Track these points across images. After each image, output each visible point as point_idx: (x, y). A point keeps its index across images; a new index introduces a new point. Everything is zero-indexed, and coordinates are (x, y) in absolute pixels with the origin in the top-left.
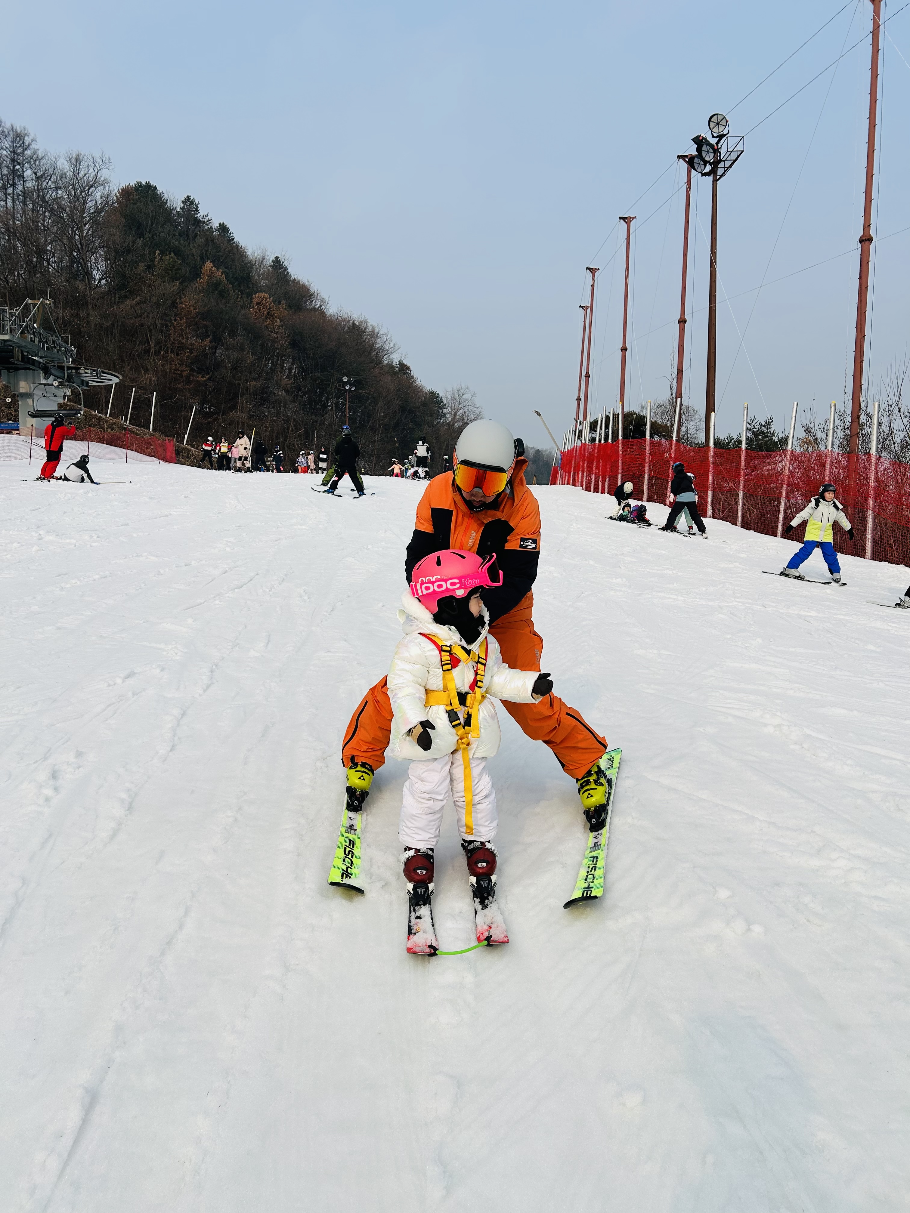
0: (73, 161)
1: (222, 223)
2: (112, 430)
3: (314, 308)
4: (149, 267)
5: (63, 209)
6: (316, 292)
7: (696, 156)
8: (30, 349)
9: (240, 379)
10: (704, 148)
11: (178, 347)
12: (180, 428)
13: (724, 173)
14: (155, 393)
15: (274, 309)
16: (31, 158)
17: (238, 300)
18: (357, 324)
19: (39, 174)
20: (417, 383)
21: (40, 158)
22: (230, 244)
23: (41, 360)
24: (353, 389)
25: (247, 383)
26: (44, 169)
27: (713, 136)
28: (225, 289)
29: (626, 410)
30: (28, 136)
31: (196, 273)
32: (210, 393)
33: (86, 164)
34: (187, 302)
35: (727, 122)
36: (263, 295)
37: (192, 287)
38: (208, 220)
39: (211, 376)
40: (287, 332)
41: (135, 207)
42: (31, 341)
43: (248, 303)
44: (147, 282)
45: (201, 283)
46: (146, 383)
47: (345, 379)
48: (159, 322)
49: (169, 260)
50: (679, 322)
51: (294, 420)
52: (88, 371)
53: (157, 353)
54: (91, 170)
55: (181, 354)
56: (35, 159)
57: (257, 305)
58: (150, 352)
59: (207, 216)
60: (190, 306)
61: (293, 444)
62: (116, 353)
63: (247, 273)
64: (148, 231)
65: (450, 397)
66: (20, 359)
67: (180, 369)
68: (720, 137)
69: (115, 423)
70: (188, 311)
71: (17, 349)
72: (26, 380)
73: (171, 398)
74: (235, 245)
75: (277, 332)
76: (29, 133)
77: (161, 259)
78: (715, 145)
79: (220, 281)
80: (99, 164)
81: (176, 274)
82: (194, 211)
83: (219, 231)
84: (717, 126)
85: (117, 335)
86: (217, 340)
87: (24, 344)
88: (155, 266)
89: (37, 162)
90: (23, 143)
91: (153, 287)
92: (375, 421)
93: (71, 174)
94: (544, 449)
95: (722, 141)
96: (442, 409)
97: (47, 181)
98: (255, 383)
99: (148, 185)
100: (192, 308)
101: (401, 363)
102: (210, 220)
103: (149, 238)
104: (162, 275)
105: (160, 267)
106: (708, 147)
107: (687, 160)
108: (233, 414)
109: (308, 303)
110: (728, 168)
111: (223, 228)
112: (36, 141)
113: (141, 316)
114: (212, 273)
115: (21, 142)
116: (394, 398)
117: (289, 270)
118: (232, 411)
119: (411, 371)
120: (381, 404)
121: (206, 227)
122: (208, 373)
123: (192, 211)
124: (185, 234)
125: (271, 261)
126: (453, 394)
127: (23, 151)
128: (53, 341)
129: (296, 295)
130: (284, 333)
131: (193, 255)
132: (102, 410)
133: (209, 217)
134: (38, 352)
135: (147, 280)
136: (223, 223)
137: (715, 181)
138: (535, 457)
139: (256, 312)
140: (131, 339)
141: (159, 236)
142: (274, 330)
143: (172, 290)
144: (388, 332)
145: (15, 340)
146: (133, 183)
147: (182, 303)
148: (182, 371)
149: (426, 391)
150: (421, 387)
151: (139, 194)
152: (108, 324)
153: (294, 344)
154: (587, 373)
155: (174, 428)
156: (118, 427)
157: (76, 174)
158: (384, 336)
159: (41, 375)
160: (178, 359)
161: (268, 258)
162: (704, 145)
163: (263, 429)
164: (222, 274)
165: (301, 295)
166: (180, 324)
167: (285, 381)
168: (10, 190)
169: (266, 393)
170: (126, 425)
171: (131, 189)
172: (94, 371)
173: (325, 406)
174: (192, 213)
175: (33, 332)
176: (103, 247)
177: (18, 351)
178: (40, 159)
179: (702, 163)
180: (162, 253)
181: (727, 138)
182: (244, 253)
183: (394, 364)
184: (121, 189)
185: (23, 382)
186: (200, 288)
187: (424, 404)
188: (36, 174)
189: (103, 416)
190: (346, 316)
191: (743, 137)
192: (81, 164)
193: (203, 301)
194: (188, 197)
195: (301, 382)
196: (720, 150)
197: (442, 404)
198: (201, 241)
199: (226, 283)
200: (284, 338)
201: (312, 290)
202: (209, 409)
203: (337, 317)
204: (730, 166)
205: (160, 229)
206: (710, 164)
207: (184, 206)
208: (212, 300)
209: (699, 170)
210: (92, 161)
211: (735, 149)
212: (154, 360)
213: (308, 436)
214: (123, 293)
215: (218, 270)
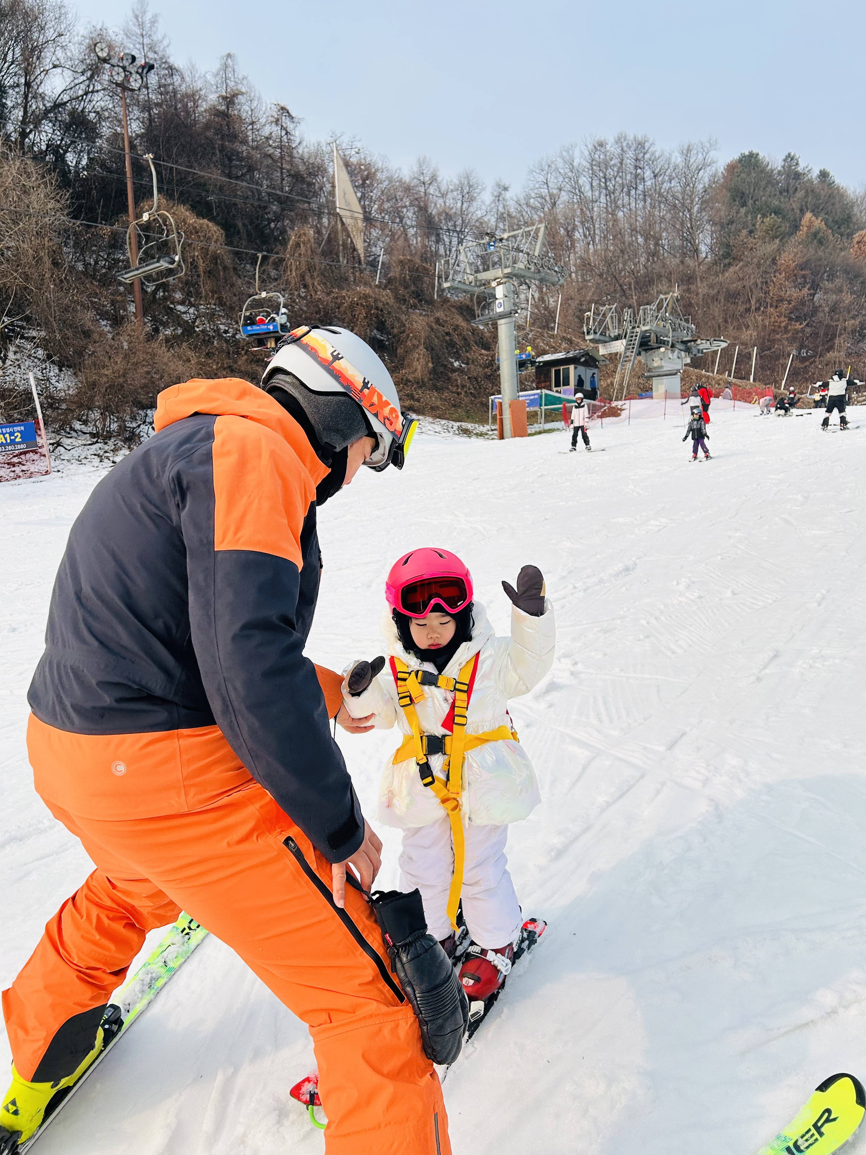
0: (685, 151)
1: (822, 170)
2: (718, 385)
4: (751, 232)
5: (675, 197)
9: (838, 320)
11: (777, 301)
12: (778, 376)
14: (756, 348)
17: (838, 243)
19: (656, 172)
21: (657, 157)
22: (830, 189)
23: (669, 340)
25: (844, 323)
26: (660, 166)
28: (824, 236)
30: (648, 141)
31: (796, 227)
32: (807, 338)
33: (695, 152)
34: (787, 257)
36: (863, 232)
37: (791, 241)
38: (809, 171)
39: (808, 323)
41: (739, 179)
43: (848, 244)
44: (748, 246)
45: (800, 235)
46: (748, 340)
48: (759, 282)
49: (770, 221)
53: (757, 309)
54: (700, 155)
55: (780, 306)
56: (652, 160)
57: (857, 244)
58: (751, 310)
59: (807, 167)
60: (789, 260)
63: (848, 214)
64: (750, 198)
67: (779, 321)
69: (721, 379)
70: (788, 265)
73: (770, 349)
74: (835, 188)
76: (649, 139)
77: (762, 222)
79: (820, 229)
80: (707, 148)
81: (776, 232)
82: (794, 166)
83: (819, 179)
85: (722, 300)
86: (815, 287)
88: (756, 229)
89: (655, 163)
90: (644, 148)
91: (754, 250)
93: (683, 164)
97: (663, 176)
98: (853, 321)
99: (751, 155)
100: (791, 262)
103: (752, 204)
104: (763, 236)
105: (762, 229)
108: (830, 355)
111: (824, 175)
112: (654, 144)
113: (742, 279)
114: (811, 223)
115: (642, 148)
118: (829, 352)
121: (806, 178)
122: (805, 320)
123: (792, 166)
124: (785, 191)
127: (644, 156)
128: (679, 324)
131: (793, 210)
133: (809, 168)
135: (749, 244)
136: (824, 170)
139: (856, 251)
140: (734, 301)
141: (761, 200)
143: (772, 248)
146: (737, 157)
147: (781, 259)
148: (781, 322)
151: (743, 166)
152: (714, 292)
155: (772, 377)
157: (687, 161)
160: (777, 312)
164: (822, 221)
166: (779, 279)
168: (633, 192)
171: (736, 162)
174: (793, 168)
176: (710, 221)
177: (654, 336)
178: (658, 159)
180: (764, 216)
182: (844, 194)
184: (727, 165)
186: (799, 240)
188: (654, 173)
189: (711, 374)
192: (692, 152)
193: (802, 252)
194: (789, 154)
198: (800, 194)
199: (825, 229)
202: (806, 353)
205: (762, 193)
207: (785, 164)
208: (810, 249)
210: (701, 146)
212: (755, 317)
214: (727, 261)
215: (817, 218)
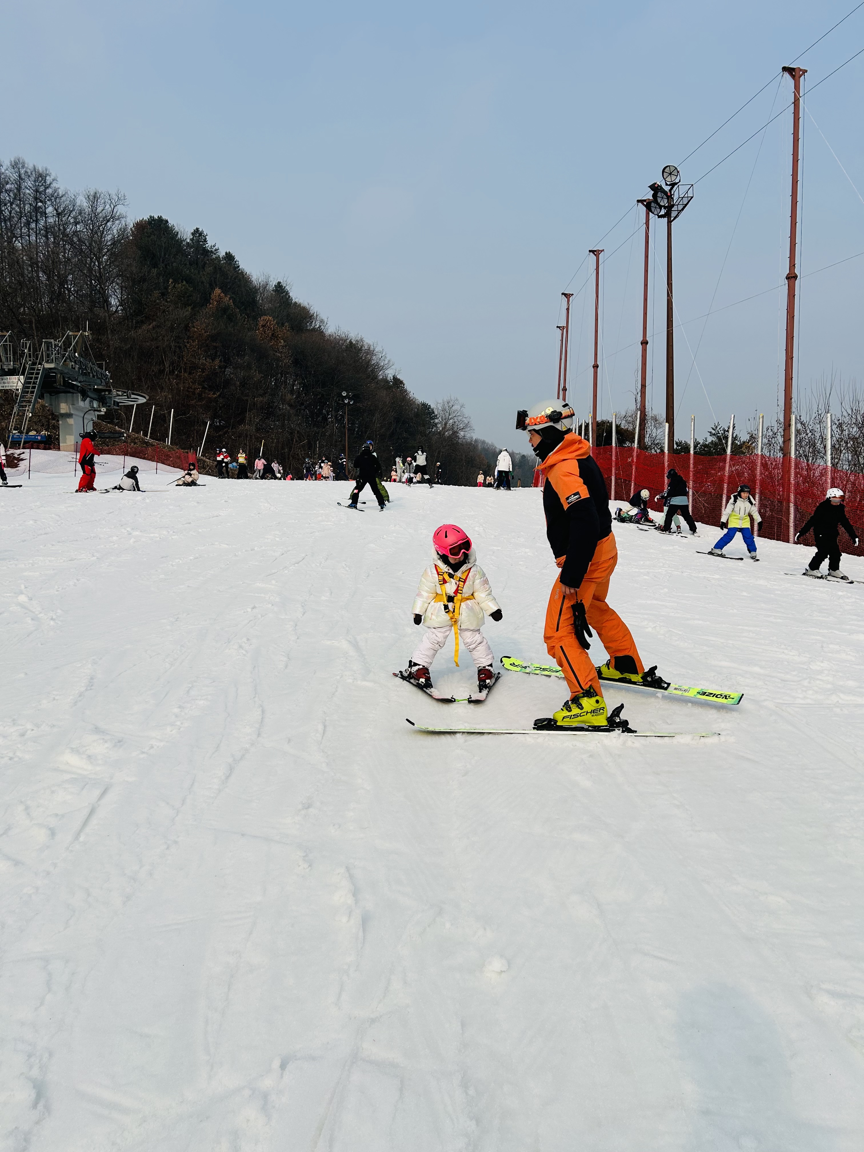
0: (91, 198)
1: (228, 252)
2: (134, 444)
3: (314, 329)
4: (163, 294)
5: (82, 242)
6: (315, 314)
7: (652, 201)
8: (71, 375)
9: (248, 396)
10: (659, 194)
11: (190, 367)
12: (194, 441)
13: (678, 215)
14: (173, 410)
15: (278, 330)
16: (53, 196)
17: (245, 323)
18: (354, 342)
19: (60, 211)
20: (410, 396)
21: (60, 196)
22: (236, 271)
23: (79, 385)
24: (351, 403)
25: (254, 399)
26: (64, 205)
27: (667, 184)
28: (233, 313)
29: (599, 419)
30: (50, 176)
31: (206, 299)
32: (220, 408)
33: (103, 201)
34: (199, 326)
35: (678, 172)
36: (267, 318)
37: (203, 312)
38: (216, 250)
39: (221, 393)
40: (290, 352)
41: (149, 239)
42: (72, 368)
43: (254, 326)
44: (161, 308)
45: (210, 308)
46: (162, 400)
47: (344, 394)
48: (173, 344)
49: (182, 287)
50: (642, 343)
51: (298, 432)
52: (120, 393)
53: (172, 372)
54: (108, 206)
55: (193, 373)
56: (55, 197)
57: (262, 327)
58: (164, 372)
59: (214, 246)
60: (201, 330)
61: (298, 454)
62: (135, 373)
63: (252, 298)
64: (161, 261)
65: (440, 408)
66: (62, 384)
67: (193, 387)
68: (673, 185)
69: (137, 438)
70: (200, 334)
71: (59, 376)
72: (66, 402)
73: (184, 414)
74: (240, 271)
75: (282, 352)
76: (51, 174)
77: (174, 287)
78: (669, 192)
79: (229, 306)
80: (115, 201)
81: (188, 300)
82: (203, 242)
83: (225, 260)
84: (670, 176)
85: (136, 357)
86: (227, 361)
87: (66, 371)
88: (168, 293)
89: (58, 200)
90: (45, 182)
91: (167, 313)
92: (372, 432)
93: (90, 210)
95: (674, 189)
96: (434, 419)
97: (67, 216)
98: (262, 399)
99: (160, 219)
100: (203, 331)
101: (395, 378)
102: (217, 250)
103: (163, 267)
104: (175, 301)
105: (174, 294)
106: (663, 194)
107: (645, 203)
108: (242, 427)
109: (308, 324)
110: (680, 211)
111: (229, 257)
112: (57, 180)
113: (156, 339)
114: (220, 298)
115: (43, 181)
116: (389, 411)
117: (291, 295)
118: (240, 425)
119: (404, 385)
120: (377, 415)
121: (214, 256)
122: (218, 391)
123: (201, 242)
124: (195, 263)
125: (274, 286)
126: (444, 405)
127: (45, 190)
128: (91, 368)
129: (297, 317)
130: (287, 353)
131: (203, 283)
132: (124, 426)
133: (216, 247)
134: (78, 378)
135: (161, 306)
136: (229, 252)
137: (669, 222)
138: (520, 462)
139: (261, 334)
140: (148, 360)
141: (172, 265)
142: (279, 350)
143: (184, 315)
144: (383, 350)
145: (59, 368)
146: (146, 218)
147: (194, 327)
148: (195, 389)
149: (419, 403)
150: (414, 400)
151: (152, 228)
152: (127, 347)
153: (296, 362)
154: (564, 387)
155: (188, 441)
156: (140, 441)
157: (93, 210)
158: (380, 353)
159: (79, 397)
160: (191, 378)
161: (271, 283)
162: (658, 192)
163: (269, 441)
164: (230, 299)
165: (302, 317)
166: (192, 347)
167: (289, 397)
168: (33, 225)
169: (272, 408)
170: (147, 440)
171: (145, 223)
172: (125, 392)
173: (325, 419)
174: (201, 243)
175: (75, 360)
176: (120, 276)
177: (60, 377)
178: (61, 197)
179: (657, 207)
180: (175, 281)
181: (678, 186)
182: (248, 279)
183: (389, 379)
184: (136, 223)
185: (64, 404)
186: (210, 313)
187: (417, 415)
188: (57, 210)
189: (125, 432)
190: (344, 336)
191: (692, 185)
192: (99, 200)
193: (213, 324)
194: (197, 229)
195: (304, 397)
196: (673, 196)
197: (433, 415)
198: (209, 269)
199: (234, 307)
200: (288, 357)
201: (311, 312)
202: (221, 423)
203: (335, 337)
204: (683, 209)
205: (172, 259)
206: (665, 207)
207: (193, 237)
208: (221, 323)
209: (656, 213)
210: (108, 198)
211: (686, 196)
212: (169, 379)
213: (310, 446)
214: (139, 318)
215: (226, 296)
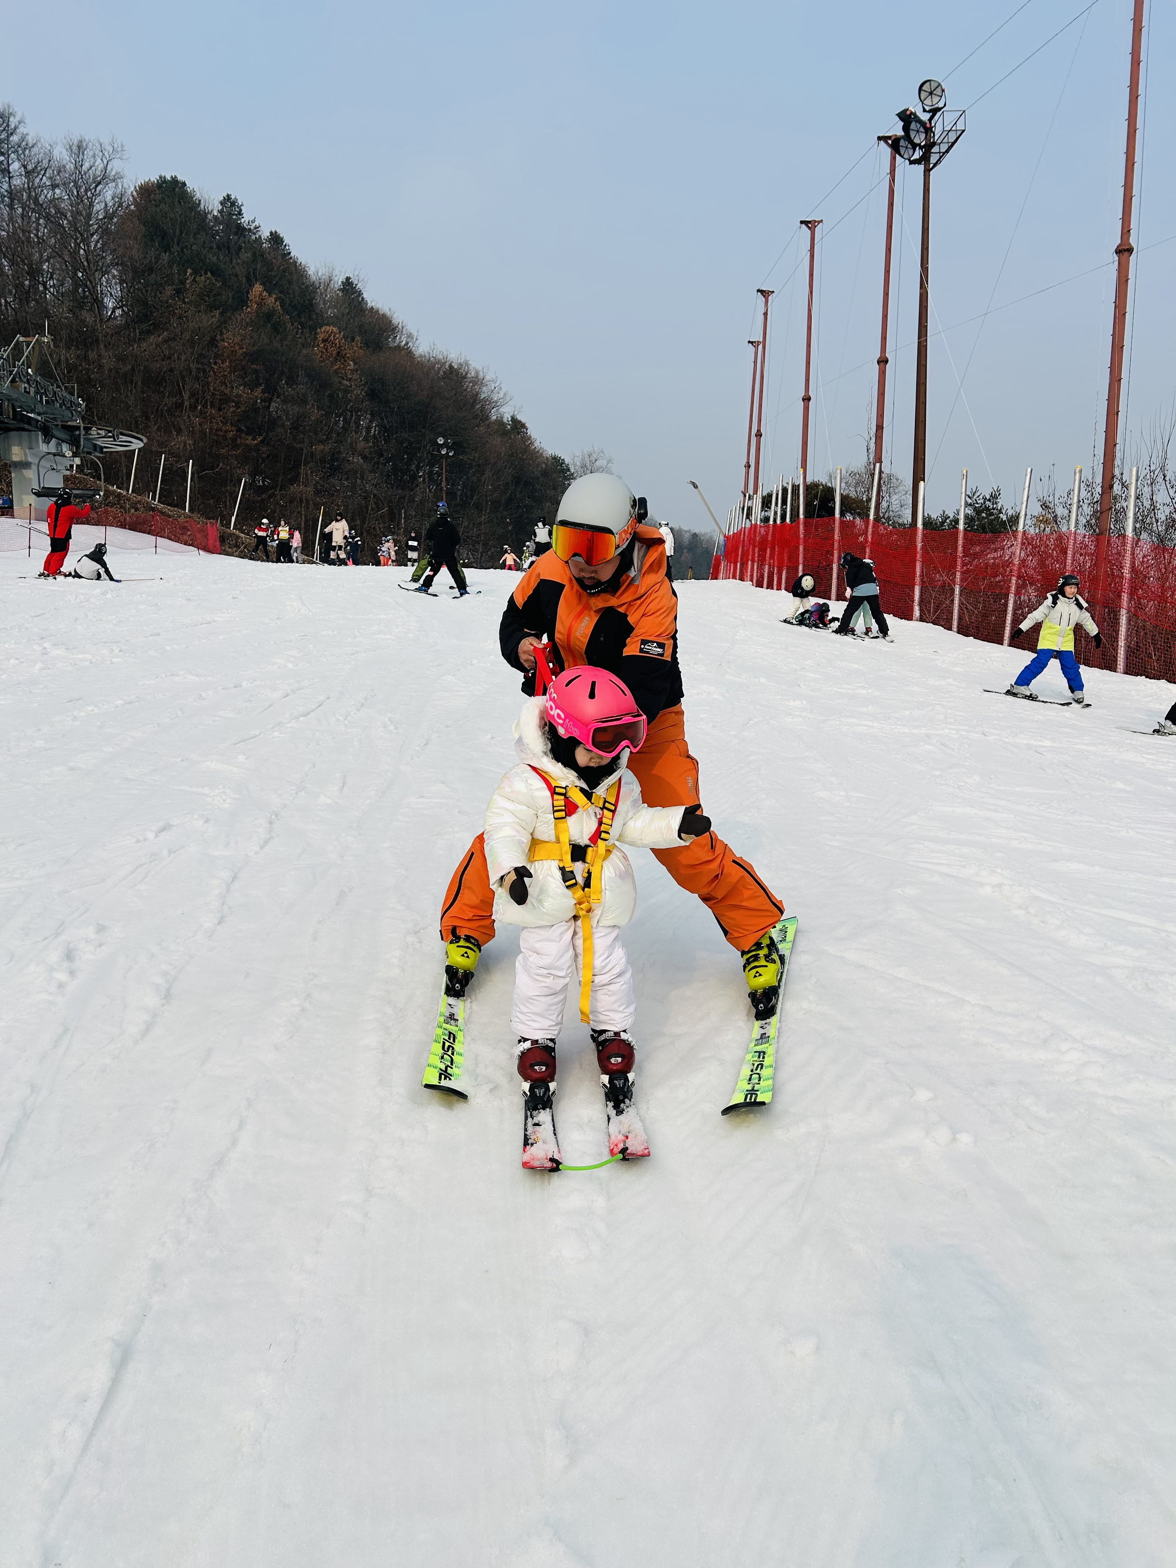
0: (75, 148)
1: (273, 231)
2: (136, 511)
3: (399, 347)
4: (178, 292)
5: (62, 214)
6: (400, 324)
7: (902, 137)
8: (24, 402)
9: (303, 442)
10: (913, 126)
11: (220, 400)
12: (226, 508)
13: (939, 160)
14: (191, 461)
15: (346, 348)
16: (19, 146)
17: (298, 336)
18: (456, 367)
19: (30, 167)
20: (536, 445)
21: (30, 145)
22: (286, 260)
23: (39, 418)
24: (451, 454)
25: (311, 447)
26: (36, 160)
27: (924, 110)
28: (280, 321)
29: (809, 480)
30: (14, 116)
31: (242, 300)
32: (264, 460)
33: (91, 153)
34: (231, 339)
35: (943, 91)
36: (330, 329)
37: (236, 319)
38: (256, 228)
39: (265, 438)
40: (363, 379)
41: (158, 210)
42: (25, 391)
43: (311, 340)
44: (176, 311)
45: (248, 313)
46: (179, 448)
47: (441, 441)
48: (193, 366)
49: (205, 282)
50: (879, 362)
51: (375, 495)
52: (103, 433)
53: (193, 407)
54: (99, 161)
55: (224, 408)
56: (23, 147)
57: (323, 342)
58: (183, 406)
59: (253, 221)
60: (234, 345)
61: (374, 528)
62: (139, 407)
63: (309, 300)
64: (176, 242)
65: (578, 464)
66: (11, 416)
67: (224, 428)
68: (934, 111)
69: (139, 502)
70: (233, 351)
71: (6, 404)
72: (20, 444)
73: (212, 468)
74: (292, 261)
75: (351, 379)
76: (15, 112)
77: (194, 280)
78: (928, 122)
79: (274, 310)
80: (109, 152)
81: (215, 300)
82: (236, 215)
83: (270, 243)
84: (930, 96)
85: (139, 383)
86: (272, 390)
87: (15, 396)
88: (186, 290)
89: (27, 151)
90: (8, 125)
91: (184, 319)
92: (480, 496)
93: (72, 166)
94: (703, 533)
95: (936, 117)
97: (41, 176)
98: (322, 447)
99: (175, 181)
100: (237, 347)
101: (514, 419)
102: (258, 228)
103: (178, 252)
104: (197, 302)
105: (194, 291)
106: (919, 125)
107: (890, 142)
108: (294, 488)
109: (390, 340)
110: (944, 153)
111: (276, 239)
112: (25, 123)
113: (170, 358)
114: (262, 299)
115: (5, 125)
116: (506, 466)
117: (365, 296)
118: (292, 484)
119: (527, 430)
120: (488, 473)
121: (253, 237)
122: (260, 435)
123: (234, 215)
124: (224, 246)
125: (340, 283)
126: (583, 459)
127: (8, 137)
128: (55, 393)
129: (374, 328)
130: (359, 380)
131: (236, 275)
132: (122, 483)
133: (257, 223)
134: (35, 407)
135: (177, 309)
136: (276, 232)
137: (927, 171)
138: (690, 543)
139: (322, 352)
140: (157, 389)
141: (191, 249)
142: (346, 377)
143: (210, 322)
144: (497, 377)
145: (4, 392)
146: (154, 178)
147: (223, 340)
148: (226, 431)
149: (548, 456)
150: (540, 451)
151: (163, 193)
152: (127, 369)
153: (372, 394)
154: (759, 430)
155: (218, 508)
156: (144, 507)
157: (78, 166)
158: (492, 383)
159: (40, 437)
160: (220, 416)
161: (336, 279)
162: (912, 122)
164: (276, 301)
165: (381, 329)
166: (222, 369)
167: (361, 445)
169: (337, 460)
170: (154, 504)
171: (153, 186)
172: (110, 432)
173: (414, 477)
174: (234, 217)
175: (28, 379)
176: (117, 264)
177: (8, 405)
178: (31, 148)
179: (910, 146)
180: (196, 272)
181: (943, 112)
182: (304, 272)
183: (505, 420)
184: (139, 186)
185: (16, 448)
186: (247, 320)
187: (545, 473)
188: (25, 167)
189: (124, 493)
190: (441, 357)
191: (964, 111)
192: (86, 152)
193: (252, 337)
194: (228, 196)
195: (383, 445)
196: (934, 129)
197: (568, 473)
198: (246, 255)
199: (281, 312)
200: (359, 387)
201: (395, 321)
202: (263, 482)
203: (429, 358)
204: (947, 151)
205: (192, 240)
206: (921, 148)
207: (223, 208)
208: (263, 336)
209: (906, 156)
211: (954, 128)
212: (189, 417)
213: (393, 516)
214: (144, 327)
215: (270, 295)
